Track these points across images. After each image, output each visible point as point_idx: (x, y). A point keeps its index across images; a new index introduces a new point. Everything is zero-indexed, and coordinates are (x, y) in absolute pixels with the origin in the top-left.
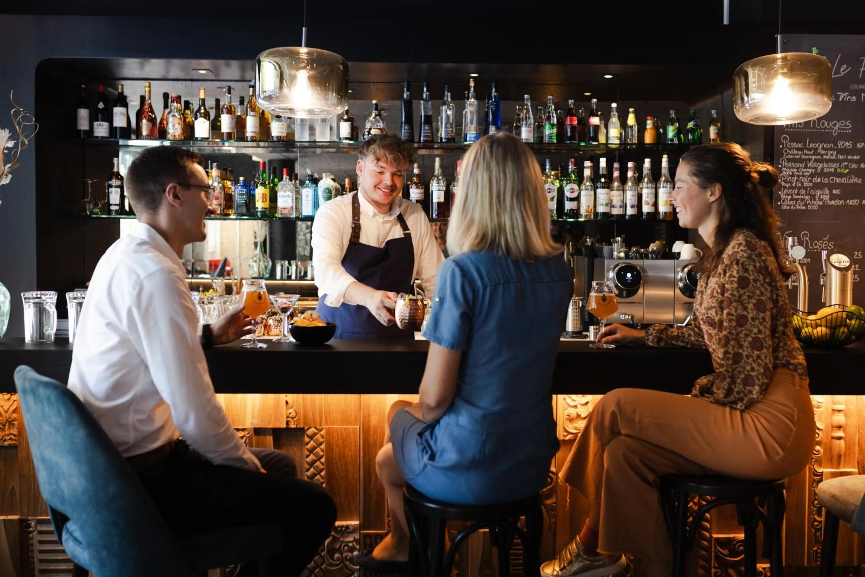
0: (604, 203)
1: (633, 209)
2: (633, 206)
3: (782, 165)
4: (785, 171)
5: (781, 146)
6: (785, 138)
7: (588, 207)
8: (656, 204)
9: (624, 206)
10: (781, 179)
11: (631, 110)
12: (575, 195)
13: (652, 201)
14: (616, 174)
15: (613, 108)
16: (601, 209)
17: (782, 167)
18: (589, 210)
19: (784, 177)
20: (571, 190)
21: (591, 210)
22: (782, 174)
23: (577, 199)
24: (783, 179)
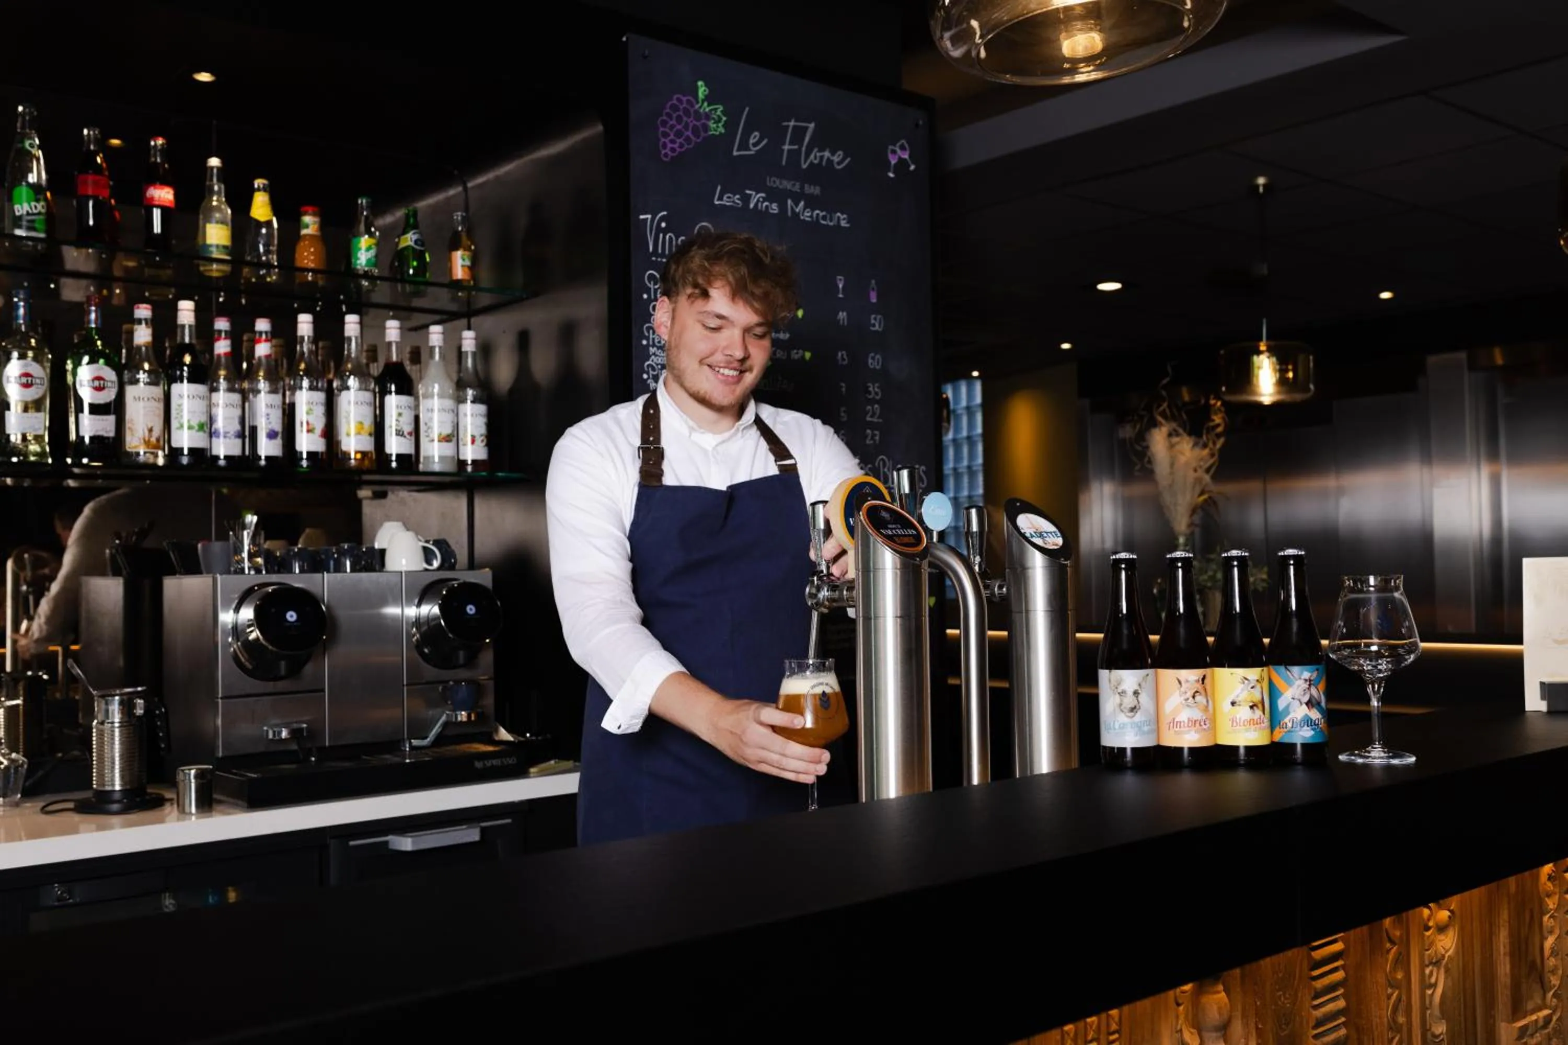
0: (195, 423)
1: (273, 441)
2: (272, 435)
3: (647, 338)
4: (654, 354)
5: (645, 296)
6: (651, 277)
7: (151, 430)
8: (330, 432)
9: (248, 434)
10: (648, 373)
11: (259, 182)
12: (108, 396)
13: (319, 423)
14: (222, 347)
15: (212, 168)
16: (185, 439)
17: (648, 345)
18: (153, 440)
19: (654, 369)
20: (97, 383)
21: (158, 440)
22: (650, 362)
23: (116, 408)
24: (651, 372)
